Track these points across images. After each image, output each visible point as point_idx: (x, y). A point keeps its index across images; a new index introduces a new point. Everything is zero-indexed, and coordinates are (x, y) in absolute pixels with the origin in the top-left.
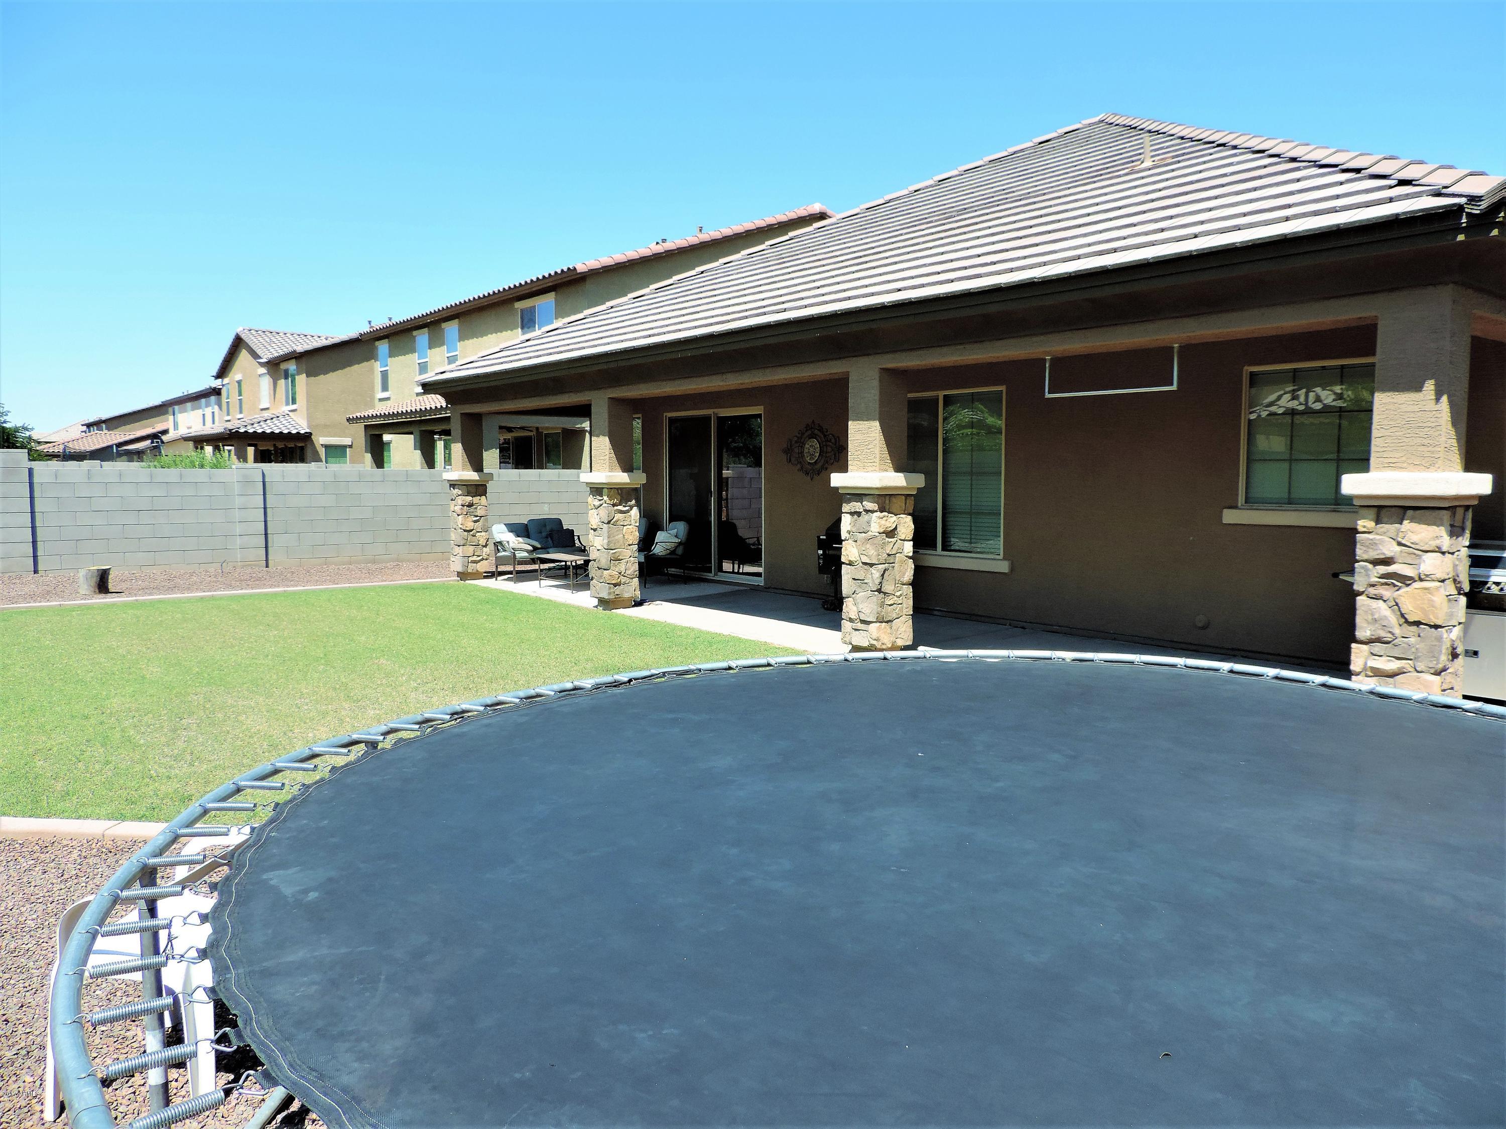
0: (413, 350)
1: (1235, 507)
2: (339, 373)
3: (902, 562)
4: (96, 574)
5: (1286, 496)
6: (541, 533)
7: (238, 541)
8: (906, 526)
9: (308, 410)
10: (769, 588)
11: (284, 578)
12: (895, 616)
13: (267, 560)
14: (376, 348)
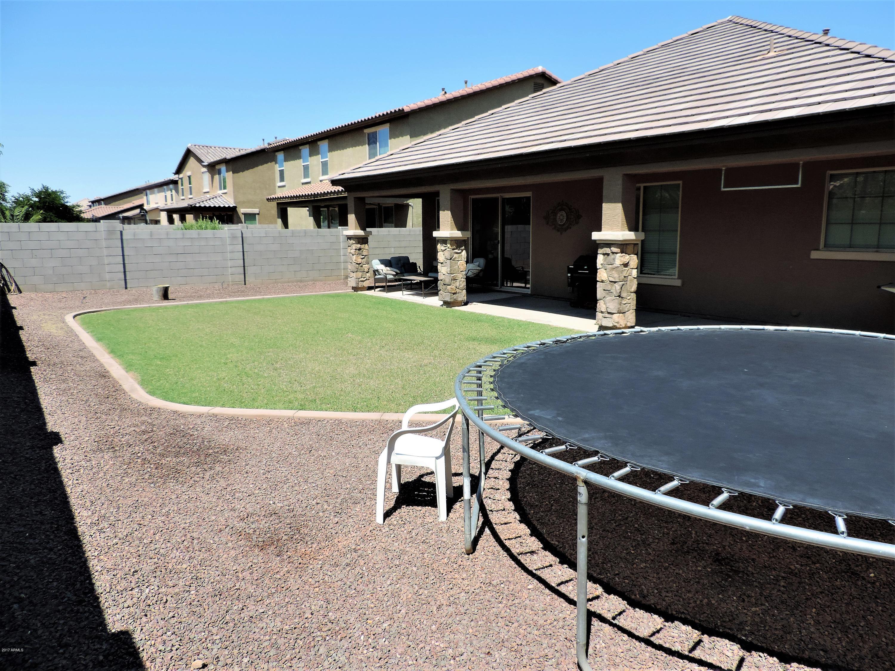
0: (299, 157)
1: (818, 249)
2: (250, 170)
3: (631, 280)
4: (162, 289)
5: (848, 243)
6: (398, 264)
7: (230, 270)
8: (634, 260)
9: (234, 192)
10: (534, 295)
11: (256, 291)
12: (626, 310)
13: (245, 281)
14: (276, 156)
